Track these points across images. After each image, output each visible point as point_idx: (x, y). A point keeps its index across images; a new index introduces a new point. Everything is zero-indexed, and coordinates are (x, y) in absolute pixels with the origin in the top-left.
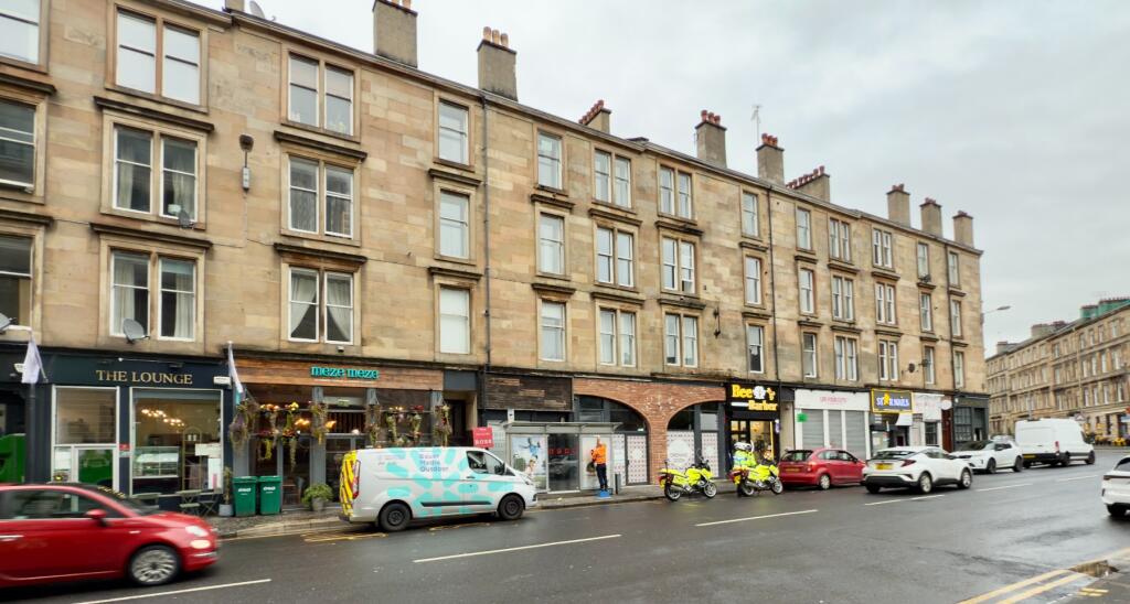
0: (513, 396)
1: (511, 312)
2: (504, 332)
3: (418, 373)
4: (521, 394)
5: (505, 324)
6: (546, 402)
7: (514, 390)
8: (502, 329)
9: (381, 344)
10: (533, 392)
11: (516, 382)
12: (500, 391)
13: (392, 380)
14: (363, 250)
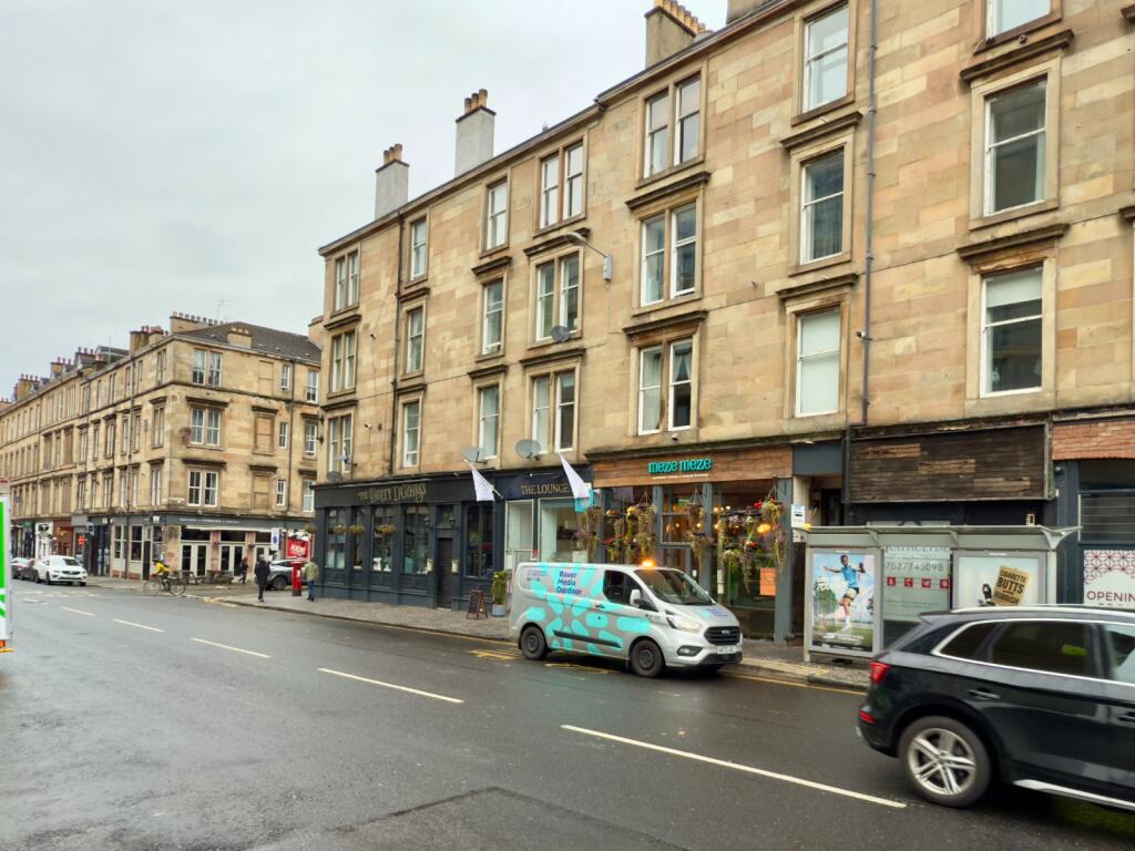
0: (908, 477)
1: (913, 321)
2: (899, 361)
3: (758, 455)
4: (923, 471)
5: (900, 346)
6: (980, 483)
7: (908, 465)
8: (896, 357)
9: (719, 421)
10: (951, 466)
11: (914, 450)
12: (882, 470)
13: (728, 469)
14: (704, 301)
